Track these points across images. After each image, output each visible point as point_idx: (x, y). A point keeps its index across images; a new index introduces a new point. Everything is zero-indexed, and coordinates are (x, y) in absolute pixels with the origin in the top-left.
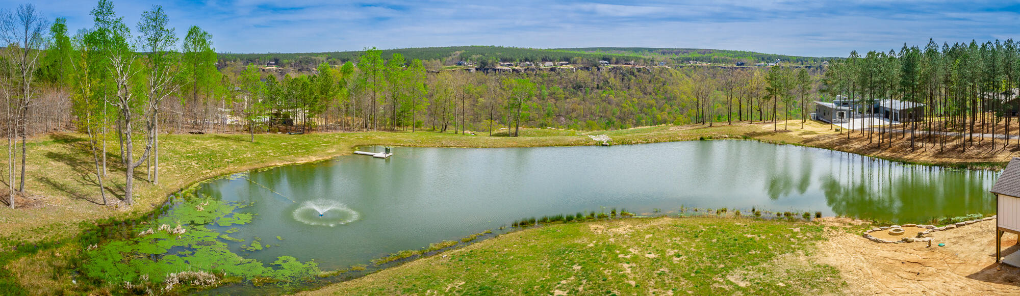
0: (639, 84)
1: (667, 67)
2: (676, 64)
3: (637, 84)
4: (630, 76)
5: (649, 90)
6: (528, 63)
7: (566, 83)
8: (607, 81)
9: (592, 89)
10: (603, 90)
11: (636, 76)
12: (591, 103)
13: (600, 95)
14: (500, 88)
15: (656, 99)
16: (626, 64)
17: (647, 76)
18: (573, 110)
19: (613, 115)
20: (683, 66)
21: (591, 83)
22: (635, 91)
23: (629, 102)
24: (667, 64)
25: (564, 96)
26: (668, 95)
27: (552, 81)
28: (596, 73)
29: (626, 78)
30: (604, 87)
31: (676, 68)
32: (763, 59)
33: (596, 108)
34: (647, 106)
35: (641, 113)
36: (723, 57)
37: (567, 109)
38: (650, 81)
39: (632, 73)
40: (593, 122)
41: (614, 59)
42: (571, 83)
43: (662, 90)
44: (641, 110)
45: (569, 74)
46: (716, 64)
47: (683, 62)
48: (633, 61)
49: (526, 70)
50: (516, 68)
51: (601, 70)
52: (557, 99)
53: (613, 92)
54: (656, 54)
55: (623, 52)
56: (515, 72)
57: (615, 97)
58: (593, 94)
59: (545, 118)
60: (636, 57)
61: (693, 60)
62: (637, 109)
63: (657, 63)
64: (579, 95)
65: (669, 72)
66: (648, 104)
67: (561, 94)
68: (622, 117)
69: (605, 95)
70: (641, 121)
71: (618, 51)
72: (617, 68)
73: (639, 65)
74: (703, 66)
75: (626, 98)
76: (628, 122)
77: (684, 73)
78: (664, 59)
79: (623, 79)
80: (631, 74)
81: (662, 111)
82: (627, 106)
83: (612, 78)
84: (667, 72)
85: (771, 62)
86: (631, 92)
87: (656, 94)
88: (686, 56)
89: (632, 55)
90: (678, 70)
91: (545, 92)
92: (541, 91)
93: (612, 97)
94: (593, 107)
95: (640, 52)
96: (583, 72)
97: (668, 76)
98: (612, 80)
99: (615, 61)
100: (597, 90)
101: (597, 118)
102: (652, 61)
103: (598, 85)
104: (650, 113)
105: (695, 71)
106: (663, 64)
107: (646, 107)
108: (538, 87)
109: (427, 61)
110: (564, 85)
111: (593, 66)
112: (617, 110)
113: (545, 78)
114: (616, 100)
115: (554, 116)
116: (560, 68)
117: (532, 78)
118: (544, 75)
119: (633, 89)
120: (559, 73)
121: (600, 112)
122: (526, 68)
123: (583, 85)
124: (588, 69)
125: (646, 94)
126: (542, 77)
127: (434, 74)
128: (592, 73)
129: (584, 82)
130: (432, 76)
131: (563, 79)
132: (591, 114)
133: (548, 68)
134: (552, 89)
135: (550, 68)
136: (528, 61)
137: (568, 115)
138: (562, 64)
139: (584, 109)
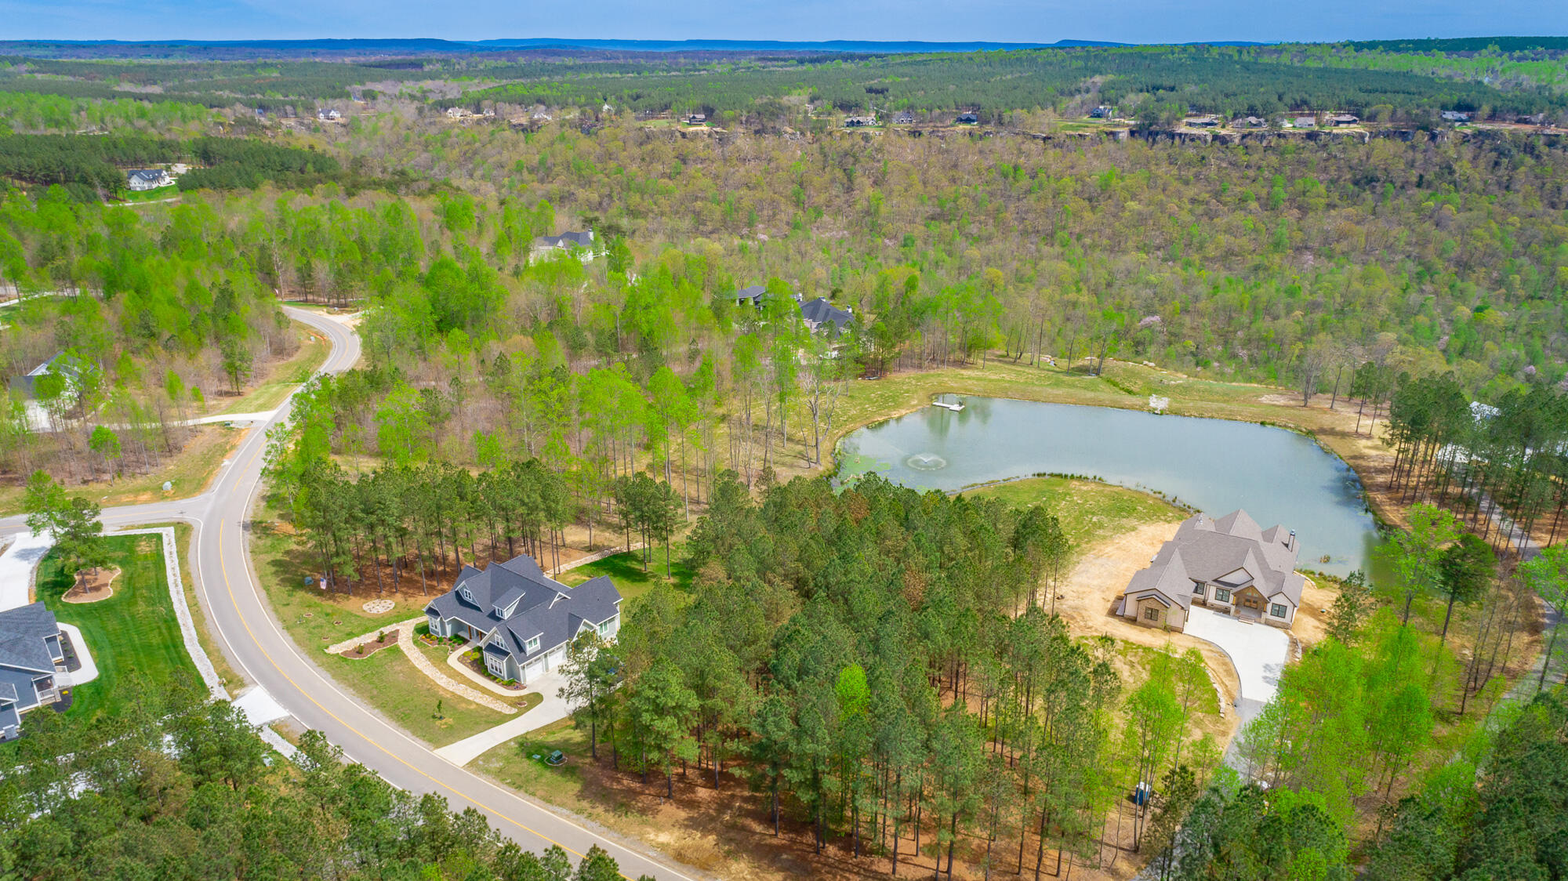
3: (1536, 177)
4: (1520, 154)
6: (1254, 120)
7: (1339, 169)
8: (1450, 169)
9: (1402, 187)
10: (1430, 191)
12: (1389, 222)
13: (1419, 203)
14: (1177, 179)
21: (1404, 171)
22: (1524, 197)
23: (1495, 225)
25: (1323, 201)
27: (1304, 163)
28: (1423, 146)
30: (1436, 183)
39: (1529, 149)
42: (1351, 169)
45: (1350, 148)
48: (1542, 114)
52: (1305, 209)
53: (1456, 197)
56: (1217, 143)
58: (1401, 201)
64: (1364, 201)
67: (1319, 195)
69: (1431, 204)
72: (1488, 133)
73: (1558, 127)
83: (1466, 161)
86: (1511, 196)
91: (1281, 194)
92: (1271, 187)
93: (1451, 209)
96: (1389, 143)
98: (1463, 168)
99: (1486, 115)
100: (1416, 190)
103: (1421, 177)
108: (1265, 179)
109: (1025, 110)
110: (1333, 173)
111: (1419, 128)
112: (1453, 246)
113: (1289, 156)
114: (1462, 217)
115: (1289, 251)
116: (1330, 133)
117: (1256, 157)
118: (1285, 149)
119: (1517, 191)
120: (1325, 145)
121: (1408, 244)
122: (1246, 131)
123: (1378, 174)
124: (1404, 136)
125: (1553, 206)
126: (1282, 154)
127: (1037, 141)
128: (1413, 147)
129: (1385, 170)
130: (1033, 146)
131: (1333, 160)
132: (1385, 247)
133: (1301, 131)
134: (1299, 184)
135: (1305, 131)
136: (1255, 115)
137: (1325, 246)
138: (1338, 123)
139: (1368, 235)
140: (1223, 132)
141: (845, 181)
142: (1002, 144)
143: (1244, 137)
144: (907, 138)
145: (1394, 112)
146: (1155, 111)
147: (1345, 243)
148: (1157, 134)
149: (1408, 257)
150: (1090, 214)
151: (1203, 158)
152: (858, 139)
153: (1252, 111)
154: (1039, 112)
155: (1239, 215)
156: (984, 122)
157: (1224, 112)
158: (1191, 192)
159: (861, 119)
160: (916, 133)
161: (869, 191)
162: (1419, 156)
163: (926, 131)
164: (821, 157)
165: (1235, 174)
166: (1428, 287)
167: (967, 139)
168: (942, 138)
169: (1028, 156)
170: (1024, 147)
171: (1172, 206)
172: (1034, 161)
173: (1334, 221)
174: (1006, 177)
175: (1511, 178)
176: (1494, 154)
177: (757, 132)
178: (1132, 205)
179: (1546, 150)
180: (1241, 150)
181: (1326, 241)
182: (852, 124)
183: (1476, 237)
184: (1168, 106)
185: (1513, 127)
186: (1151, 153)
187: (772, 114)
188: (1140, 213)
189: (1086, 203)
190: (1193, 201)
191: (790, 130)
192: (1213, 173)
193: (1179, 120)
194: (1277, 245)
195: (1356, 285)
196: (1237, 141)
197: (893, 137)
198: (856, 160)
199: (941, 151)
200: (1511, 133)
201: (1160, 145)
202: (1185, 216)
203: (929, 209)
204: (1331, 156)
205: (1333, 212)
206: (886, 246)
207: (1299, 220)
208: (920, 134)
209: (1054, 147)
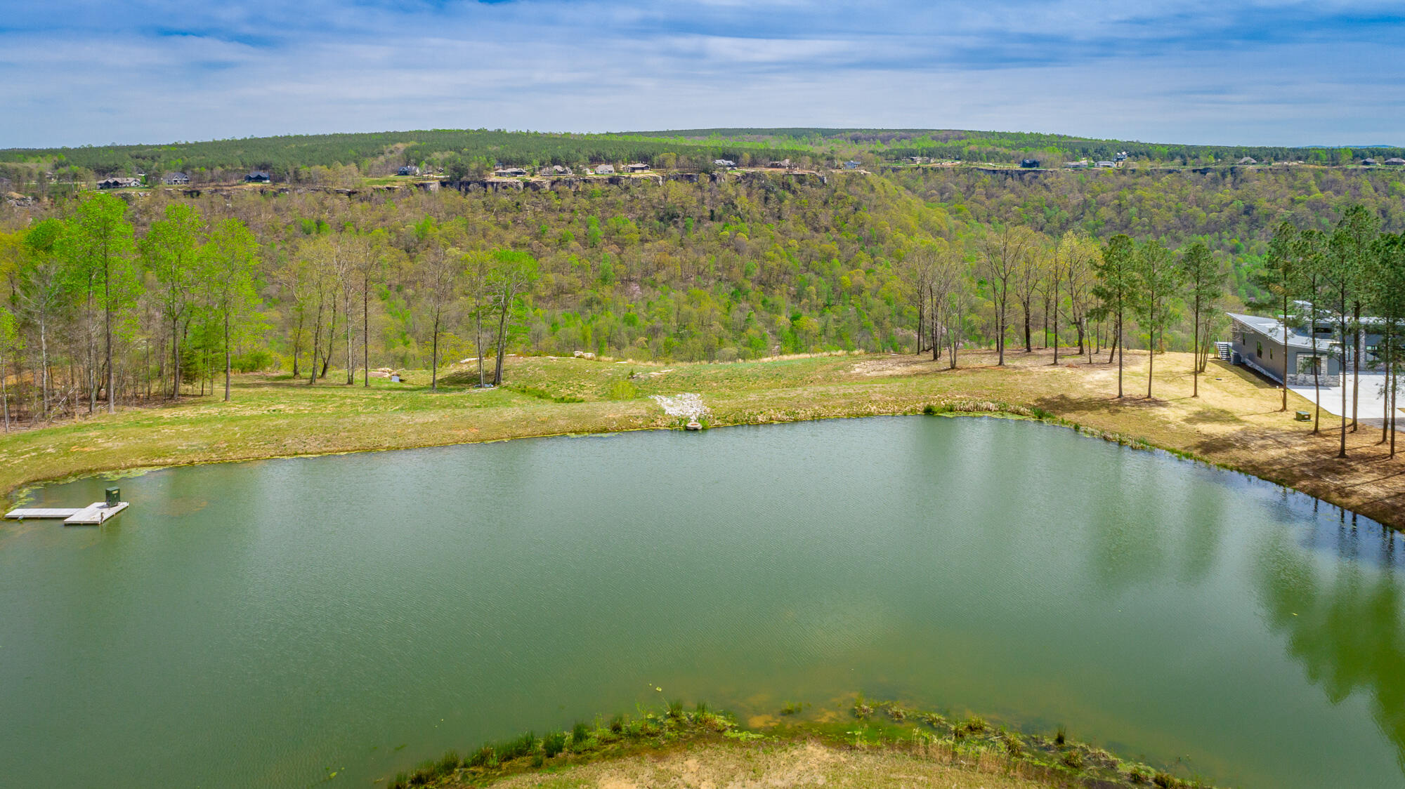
0: (802, 208)
1: (863, 172)
2: (882, 165)
3: (797, 208)
4: (782, 191)
5: (824, 222)
6: (559, 168)
7: (643, 208)
8: (733, 204)
9: (699, 221)
10: (722, 223)
11: (794, 192)
12: (697, 251)
13: (717, 234)
14: (496, 225)
15: (839, 241)
16: (773, 166)
17: (820, 192)
18: (660, 266)
19: (745, 276)
20: (899, 169)
21: (697, 207)
22: (794, 225)
23: (780, 248)
24: (863, 164)
25: (638, 237)
26: (866, 233)
27: (612, 205)
28: (707, 187)
29: (773, 195)
30: (726, 216)
31: (882, 173)
32: (1085, 153)
33: (709, 262)
34: (819, 255)
35: (807, 271)
36: (990, 148)
37: (646, 264)
38: (826, 203)
39: (786, 186)
40: (703, 292)
41: (747, 156)
42: (654, 207)
43: (851, 220)
44: (807, 265)
45: (649, 190)
46: (975, 164)
47: (898, 159)
48: (787, 161)
51: (718, 181)
52: (622, 245)
53: (744, 226)
54: (840, 141)
55: (768, 137)
56: (529, 190)
57: (749, 237)
58: (702, 231)
59: (597, 286)
60: (795, 151)
61: (922, 155)
62: (798, 262)
63: (841, 163)
64: (671, 234)
65: (867, 182)
66: (821, 251)
67: (631, 232)
68: (765, 279)
69: (727, 233)
70: (808, 289)
71: (755, 137)
72: (753, 176)
73: (802, 168)
74: (943, 169)
75: (774, 240)
76: (777, 291)
77: (900, 183)
78: (856, 153)
79: (766, 199)
80: (784, 188)
81: (854, 267)
82: (777, 256)
83: (743, 197)
84: (863, 182)
85: (1104, 159)
86: (784, 225)
87: (839, 230)
88: (906, 145)
89: (788, 145)
90: (887, 177)
91: (597, 232)
92: (588, 227)
93: (743, 236)
94: (703, 259)
95: (805, 139)
96: (678, 183)
97: (866, 192)
98: (742, 202)
99: (748, 162)
100: (711, 223)
101: (712, 282)
102: (830, 159)
103: (712, 211)
104: (827, 272)
105: (927, 179)
106: (854, 166)
107: (816, 259)
108: (580, 221)
109: (325, 167)
110: (639, 212)
111: (700, 172)
112: (754, 266)
113: (597, 199)
114: (753, 243)
115: (617, 283)
116: (629, 178)
117: (568, 201)
118: (593, 192)
119: (788, 220)
120: (627, 188)
121: (717, 269)
122: (555, 178)
123: (679, 211)
124: (690, 178)
125: (816, 230)
126: (591, 197)
127: (342, 196)
128: (700, 187)
129: (682, 207)
130: (337, 201)
131: (636, 200)
132: (699, 273)
133: (604, 177)
134: (612, 223)
135: (607, 177)
136: (559, 163)
137: (647, 277)
138: (633, 170)
139: (682, 264)
140: (533, 179)
142: (300, 200)
143: (553, 183)
144: (183, 199)
145: (677, 159)
146: (464, 162)
147: (664, 272)
148: (469, 183)
149: (720, 280)
150: (410, 264)
151: (518, 204)
152: (115, 201)
153: (555, 162)
154: (341, 167)
155: (562, 253)
156: (278, 179)
157: (529, 163)
158: (511, 236)
159: (119, 180)
160: (193, 193)
163: (206, 190)
165: (552, 217)
166: (744, 305)
167: (259, 197)
168: (227, 197)
169: (332, 212)
170: (327, 203)
172: (339, 215)
173: (650, 254)
174: (308, 233)
175: (780, 209)
176: (762, 192)
178: (454, 251)
180: (553, 195)
181: (647, 273)
182: (107, 185)
183: (769, 259)
184: (476, 157)
185: (770, 170)
186: (466, 201)
188: (462, 259)
189: (405, 254)
190: (515, 244)
191: (16, 196)
192: (530, 217)
193: (488, 169)
194: (604, 280)
195: (686, 308)
196: (547, 187)
197: (162, 196)
199: (225, 209)
200: (770, 174)
201: (473, 194)
204: (633, 199)
205: (647, 246)
207: (619, 254)
208: (199, 193)
209: (362, 201)
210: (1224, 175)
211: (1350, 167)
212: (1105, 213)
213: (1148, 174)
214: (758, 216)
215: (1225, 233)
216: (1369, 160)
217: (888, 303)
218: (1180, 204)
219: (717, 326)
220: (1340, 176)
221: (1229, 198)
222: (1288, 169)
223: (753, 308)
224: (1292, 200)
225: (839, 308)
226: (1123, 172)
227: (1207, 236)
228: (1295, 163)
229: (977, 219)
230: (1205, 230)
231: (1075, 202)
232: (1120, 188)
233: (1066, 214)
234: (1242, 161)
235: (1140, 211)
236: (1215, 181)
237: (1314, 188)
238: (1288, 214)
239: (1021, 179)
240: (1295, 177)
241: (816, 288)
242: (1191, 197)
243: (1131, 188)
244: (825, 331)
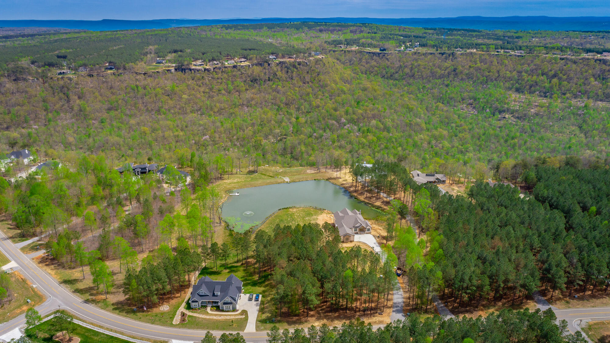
0: (300, 75)
1: (321, 56)
3: (298, 75)
5: (307, 80)
6: (215, 62)
8: (276, 74)
9: (265, 81)
10: (272, 82)
12: (264, 93)
13: (271, 87)
14: (196, 85)
15: (312, 87)
19: (281, 102)
21: (264, 76)
22: (297, 81)
23: (292, 91)
25: (244, 88)
27: (235, 76)
28: (267, 68)
29: (290, 70)
30: (273, 79)
33: (269, 97)
34: (305, 93)
35: (301, 99)
36: (370, 41)
39: (295, 66)
40: (267, 107)
42: (249, 77)
43: (316, 79)
44: (301, 97)
45: (247, 70)
47: (335, 46)
48: (295, 56)
49: (214, 69)
50: (207, 67)
51: (271, 65)
53: (280, 83)
56: (206, 71)
57: (282, 87)
58: (266, 86)
59: (233, 107)
61: (344, 44)
62: (298, 96)
64: (255, 87)
66: (306, 91)
67: (242, 86)
68: (287, 103)
70: (301, 106)
72: (283, 62)
73: (300, 59)
75: (290, 88)
76: (291, 107)
79: (287, 72)
81: (317, 98)
82: (291, 94)
83: (279, 71)
84: (321, 62)
86: (293, 81)
87: (312, 83)
91: (231, 87)
92: (227, 85)
93: (280, 87)
94: (267, 96)
96: (257, 67)
98: (279, 74)
99: (281, 56)
100: (269, 82)
101: (270, 104)
103: (269, 77)
104: (308, 100)
105: (345, 56)
107: (304, 95)
108: (224, 83)
109: (133, 63)
110: (244, 79)
111: (264, 62)
112: (283, 98)
113: (230, 74)
114: (283, 90)
115: (239, 107)
116: (240, 65)
117: (220, 75)
119: (295, 80)
120: (239, 70)
121: (271, 99)
122: (215, 67)
123: (258, 78)
124: (261, 64)
125: (304, 83)
126: (227, 73)
127: (141, 75)
128: (265, 68)
129: (259, 76)
130: (140, 77)
132: (266, 101)
134: (235, 83)
135: (232, 65)
136: (215, 60)
137: (248, 104)
138: (241, 62)
139: (260, 97)
141: (66, 98)
142: (127, 77)
144: (88, 78)
145: (256, 57)
146: (182, 61)
147: (254, 101)
148: (185, 69)
149: (272, 104)
151: (203, 77)
152: (66, 80)
154: (139, 63)
155: (220, 95)
156: (118, 69)
157: (205, 60)
159: (63, 71)
160: (91, 76)
161: (78, 101)
162: (267, 71)
163: (95, 74)
164: (50, 89)
165: (215, 82)
167: (113, 76)
168: (103, 76)
169: (140, 81)
170: (137, 78)
171: (198, 96)
172: (143, 83)
173: (248, 95)
174: (134, 90)
175: (292, 76)
176: (286, 69)
177: (15, 80)
179: (298, 66)
180: (214, 73)
181: (248, 102)
182: (60, 73)
183: (288, 95)
185: (289, 60)
186: (184, 76)
187: (21, 72)
188: (188, 99)
189: (167, 97)
190: (204, 92)
191: (31, 78)
192: (207, 82)
193: (190, 63)
194: (235, 105)
195: (263, 115)
196: (212, 70)
197: (81, 78)
198: (68, 89)
199: (103, 82)
201: (187, 74)
202: (203, 98)
203: (106, 106)
204: (242, 74)
205: (248, 92)
206: (94, 124)
207: (239, 96)
208: (93, 76)
209: (149, 77)
210: (449, 56)
211: (492, 53)
212: (407, 70)
213: (423, 55)
214: (284, 78)
215: (445, 79)
216: (499, 50)
217: (327, 112)
218: (433, 67)
219: (273, 122)
220: (487, 57)
221: (449, 65)
222: (471, 53)
223: (284, 114)
224: (470, 67)
225: (312, 114)
226: (415, 53)
227: (439, 80)
228: (475, 50)
229: (362, 73)
230: (440, 78)
231: (397, 66)
232: (413, 60)
233: (393, 71)
234: (456, 50)
235: (418, 70)
236: (446, 58)
237: (478, 62)
238: (467, 72)
239: (379, 56)
240: (473, 56)
241: (305, 106)
242: (437, 65)
243: (417, 60)
244: (306, 122)
